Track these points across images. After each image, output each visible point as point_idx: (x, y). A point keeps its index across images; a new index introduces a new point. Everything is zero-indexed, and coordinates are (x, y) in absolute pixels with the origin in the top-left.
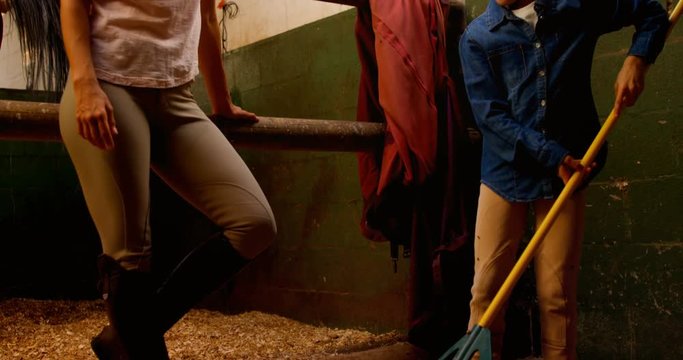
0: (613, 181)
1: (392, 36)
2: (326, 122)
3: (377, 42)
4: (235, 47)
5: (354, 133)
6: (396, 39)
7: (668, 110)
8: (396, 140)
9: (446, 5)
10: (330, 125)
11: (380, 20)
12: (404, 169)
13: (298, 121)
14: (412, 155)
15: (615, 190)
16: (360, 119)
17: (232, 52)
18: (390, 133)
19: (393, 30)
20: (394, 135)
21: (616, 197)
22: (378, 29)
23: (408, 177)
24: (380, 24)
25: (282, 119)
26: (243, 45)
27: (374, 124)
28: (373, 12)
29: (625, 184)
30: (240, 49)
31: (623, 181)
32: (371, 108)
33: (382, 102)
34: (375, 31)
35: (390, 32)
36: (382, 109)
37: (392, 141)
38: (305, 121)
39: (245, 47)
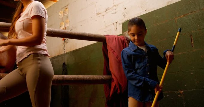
0: (179, 91)
1: (113, 50)
2: (94, 76)
3: (108, 52)
4: (68, 52)
5: (103, 79)
6: (114, 51)
7: (193, 70)
8: (115, 81)
9: (128, 41)
10: (95, 77)
11: (109, 46)
12: (117, 89)
13: (86, 76)
14: (119, 85)
15: (180, 94)
16: (104, 74)
17: (66, 53)
18: (113, 78)
19: (113, 49)
20: (114, 79)
21: (180, 96)
22: (109, 49)
23: (119, 91)
24: (109, 47)
25: (81, 76)
26: (69, 51)
27: (108, 76)
28: (107, 44)
29: (182, 92)
30: (69, 52)
31: (182, 91)
32: (107, 71)
33: (111, 69)
34: (108, 49)
35: (112, 49)
36: (111, 72)
37: (114, 81)
38: (88, 76)
39: (70, 52)
